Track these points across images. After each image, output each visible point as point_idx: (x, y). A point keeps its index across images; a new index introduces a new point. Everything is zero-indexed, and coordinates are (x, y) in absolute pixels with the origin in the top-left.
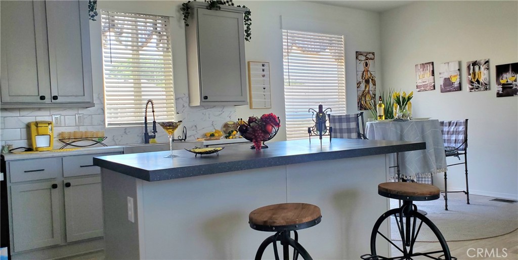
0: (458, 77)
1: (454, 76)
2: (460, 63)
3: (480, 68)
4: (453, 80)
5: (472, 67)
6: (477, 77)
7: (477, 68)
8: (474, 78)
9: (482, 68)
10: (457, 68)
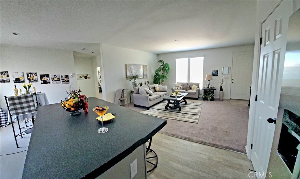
0: (23, 78)
1: (21, 77)
2: (23, 73)
3: (33, 75)
4: (20, 79)
5: (29, 75)
6: (32, 78)
7: (32, 75)
8: (31, 78)
9: (34, 75)
10: (22, 74)
